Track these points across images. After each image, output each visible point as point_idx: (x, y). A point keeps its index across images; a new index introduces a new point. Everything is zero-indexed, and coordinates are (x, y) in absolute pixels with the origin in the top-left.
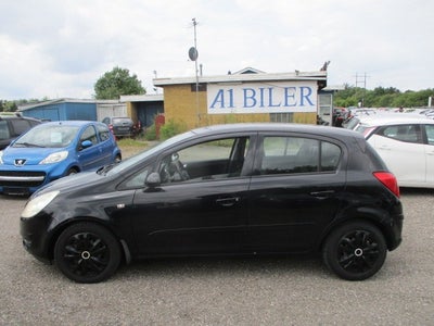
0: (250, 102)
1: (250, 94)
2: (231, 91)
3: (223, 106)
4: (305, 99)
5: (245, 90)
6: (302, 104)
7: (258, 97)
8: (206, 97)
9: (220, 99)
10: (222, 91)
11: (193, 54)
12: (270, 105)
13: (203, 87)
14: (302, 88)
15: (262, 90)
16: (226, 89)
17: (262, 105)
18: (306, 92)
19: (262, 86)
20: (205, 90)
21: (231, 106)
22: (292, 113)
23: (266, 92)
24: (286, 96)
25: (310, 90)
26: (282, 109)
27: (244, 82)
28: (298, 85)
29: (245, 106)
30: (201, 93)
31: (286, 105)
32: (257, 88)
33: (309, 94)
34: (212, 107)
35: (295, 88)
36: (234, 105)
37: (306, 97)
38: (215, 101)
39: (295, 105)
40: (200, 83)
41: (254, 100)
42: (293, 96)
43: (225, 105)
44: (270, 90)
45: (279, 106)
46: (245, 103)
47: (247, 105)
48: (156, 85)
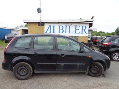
0: (61, 31)
1: (61, 28)
2: (54, 26)
3: (50, 32)
5: (59, 26)
6: (82, 33)
7: (64, 29)
8: (44, 28)
10: (50, 26)
11: (39, 11)
12: (69, 33)
13: (43, 24)
14: (82, 26)
15: (66, 26)
16: (52, 25)
17: (66, 33)
19: (66, 25)
20: (44, 25)
21: (54, 32)
22: (78, 36)
23: (68, 27)
24: (76, 29)
25: (86, 27)
26: (74, 35)
27: (59, 23)
28: (81, 25)
29: (59, 32)
30: (42, 26)
31: (76, 33)
32: (64, 25)
33: (85, 29)
34: (46, 32)
35: (79, 26)
36: (55, 32)
37: (84, 30)
38: (48, 30)
39: (79, 33)
40: (41, 22)
41: (63, 30)
42: (79, 29)
43: (51, 32)
44: (70, 26)
45: (73, 33)
46: (59, 31)
47: (60, 32)
48: (24, 22)
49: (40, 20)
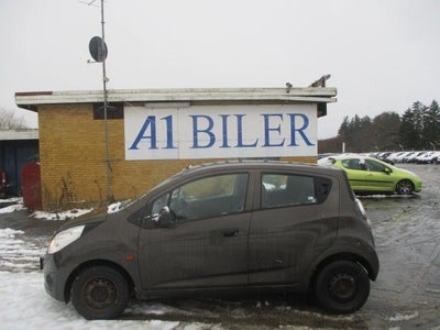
0: (204, 139)
1: (203, 124)
2: (169, 119)
3: (153, 146)
4: (297, 134)
5: (195, 118)
6: (293, 144)
7: (217, 131)
8: (123, 128)
9: (148, 132)
10: (151, 119)
11: (98, 49)
12: (240, 145)
13: (116, 109)
14: (293, 116)
15: (225, 117)
16: (160, 115)
17: (225, 145)
18: (299, 123)
19: (225, 110)
20: (121, 116)
21: (170, 145)
22: (277, 159)
23: (232, 123)
24: (267, 130)
25: (306, 120)
26: (260, 152)
27: (192, 103)
28: (286, 111)
29: (196, 146)
30: (113, 122)
31: (267, 144)
32: (215, 114)
33: (305, 127)
34: (134, 147)
35: (281, 116)
36: (174, 144)
37: (300, 131)
38: (140, 136)
39: (282, 145)
40: (111, 104)
41: (212, 135)
42: (279, 129)
43: (157, 145)
44: (239, 117)
45: (255, 145)
46: (196, 141)
47: (199, 144)
48: (21, 106)
49: (106, 92)
